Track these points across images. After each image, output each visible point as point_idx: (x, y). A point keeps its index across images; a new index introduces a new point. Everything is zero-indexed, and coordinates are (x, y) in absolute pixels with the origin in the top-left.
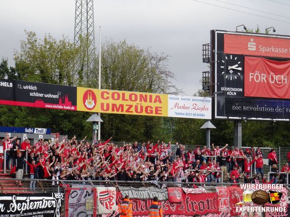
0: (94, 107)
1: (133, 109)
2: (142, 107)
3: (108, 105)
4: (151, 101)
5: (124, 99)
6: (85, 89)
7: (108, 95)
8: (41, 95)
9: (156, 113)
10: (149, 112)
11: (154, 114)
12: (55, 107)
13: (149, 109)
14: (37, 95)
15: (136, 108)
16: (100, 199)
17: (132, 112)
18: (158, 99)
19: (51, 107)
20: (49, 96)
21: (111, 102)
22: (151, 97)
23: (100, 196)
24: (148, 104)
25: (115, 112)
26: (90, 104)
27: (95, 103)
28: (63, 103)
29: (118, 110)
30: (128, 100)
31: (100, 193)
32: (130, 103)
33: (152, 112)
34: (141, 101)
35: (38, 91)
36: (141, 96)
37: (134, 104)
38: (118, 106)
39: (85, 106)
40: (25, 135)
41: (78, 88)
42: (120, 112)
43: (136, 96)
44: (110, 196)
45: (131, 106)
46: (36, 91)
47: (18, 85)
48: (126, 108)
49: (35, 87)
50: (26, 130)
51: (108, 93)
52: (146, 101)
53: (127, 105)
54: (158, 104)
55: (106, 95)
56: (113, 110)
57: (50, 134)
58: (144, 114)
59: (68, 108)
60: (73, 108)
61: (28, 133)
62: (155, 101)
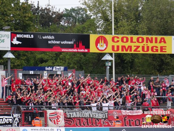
0: (106, 49)
1: (140, 49)
2: (148, 47)
3: (118, 47)
4: (156, 42)
5: (132, 41)
6: (97, 36)
7: (118, 39)
8: (58, 42)
9: (161, 51)
10: (155, 50)
11: (159, 52)
12: (70, 50)
13: (155, 48)
14: (54, 42)
15: (143, 48)
16: (49, 118)
17: (139, 51)
18: (163, 40)
19: (67, 50)
20: (65, 42)
21: (120, 44)
22: (156, 39)
23: (50, 116)
24: (154, 44)
25: (125, 52)
26: (102, 46)
27: (107, 46)
28: (78, 47)
29: (127, 50)
30: (135, 42)
31: (50, 114)
32: (137, 44)
33: (157, 50)
34: (147, 42)
35: (56, 39)
36: (147, 39)
37: (141, 45)
38: (127, 47)
39: (98, 48)
40: (45, 72)
41: (91, 35)
42: (129, 52)
43: (143, 39)
44: (58, 116)
45: (138, 47)
46: (53, 40)
47: (38, 36)
48: (133, 48)
49: (53, 37)
50: (46, 69)
51: (118, 38)
52: (151, 42)
53: (134, 46)
54: (163, 44)
55: (116, 39)
56: (122, 50)
57: (67, 70)
58: (150, 52)
59: (82, 50)
60: (86, 51)
61: (47, 70)
62: (160, 42)
